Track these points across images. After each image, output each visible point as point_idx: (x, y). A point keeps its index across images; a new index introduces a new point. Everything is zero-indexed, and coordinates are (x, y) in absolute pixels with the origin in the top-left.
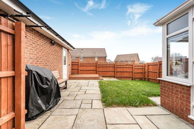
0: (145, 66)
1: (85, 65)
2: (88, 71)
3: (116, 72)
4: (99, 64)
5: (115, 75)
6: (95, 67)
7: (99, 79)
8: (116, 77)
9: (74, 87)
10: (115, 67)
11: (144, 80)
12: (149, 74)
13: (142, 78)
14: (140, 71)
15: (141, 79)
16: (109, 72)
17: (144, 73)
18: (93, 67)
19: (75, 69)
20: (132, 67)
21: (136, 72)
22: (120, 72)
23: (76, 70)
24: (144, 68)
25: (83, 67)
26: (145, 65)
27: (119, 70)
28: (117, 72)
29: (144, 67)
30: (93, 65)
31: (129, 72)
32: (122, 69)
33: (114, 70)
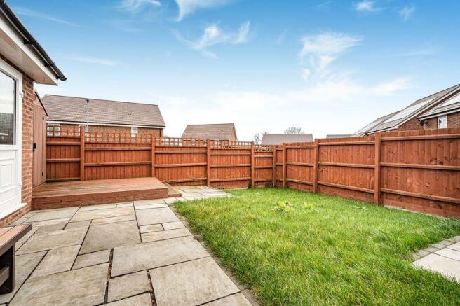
0: (277, 151)
1: (107, 147)
2: (119, 169)
3: (209, 168)
4: (158, 145)
5: (207, 176)
6: (144, 155)
7: (169, 196)
8: (208, 183)
9: (68, 259)
10: (206, 153)
11: (275, 187)
12: (288, 170)
13: (271, 181)
14: (266, 164)
15: (269, 185)
16: (189, 169)
17: (276, 168)
18: (138, 153)
19: (65, 162)
20: (249, 153)
21: (257, 167)
22: (220, 167)
23: (67, 166)
24: (274, 156)
25: (98, 153)
26: (278, 149)
27: (217, 162)
28: (211, 168)
29: (274, 153)
30: (137, 148)
31: (242, 167)
32: (224, 159)
33: (204, 164)
